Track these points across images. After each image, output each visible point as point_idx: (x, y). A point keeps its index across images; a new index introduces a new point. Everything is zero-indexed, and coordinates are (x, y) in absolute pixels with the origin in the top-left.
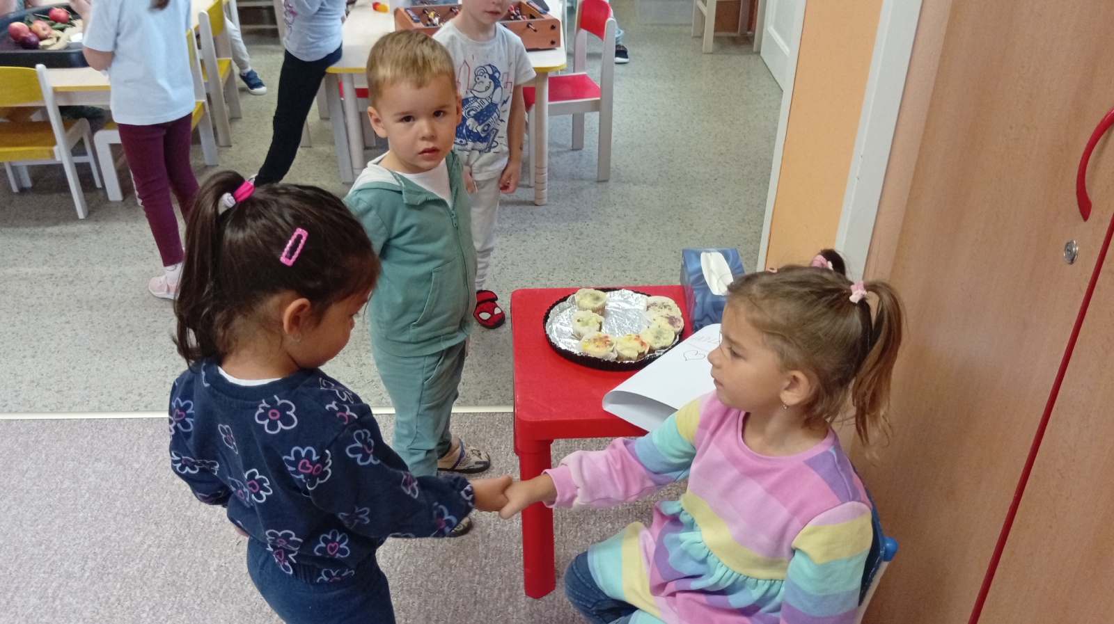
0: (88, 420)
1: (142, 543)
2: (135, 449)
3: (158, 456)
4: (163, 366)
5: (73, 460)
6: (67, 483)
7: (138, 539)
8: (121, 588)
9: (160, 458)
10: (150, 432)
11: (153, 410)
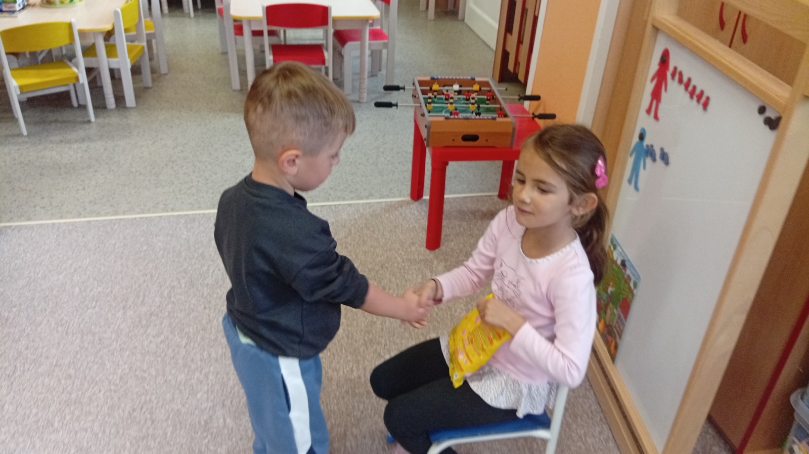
0: (140, 218)
1: (208, 270)
2: (178, 229)
3: (194, 233)
4: (171, 190)
5: (143, 236)
6: (145, 248)
7: (205, 268)
8: (207, 290)
9: (196, 233)
10: (183, 221)
11: (177, 211)
